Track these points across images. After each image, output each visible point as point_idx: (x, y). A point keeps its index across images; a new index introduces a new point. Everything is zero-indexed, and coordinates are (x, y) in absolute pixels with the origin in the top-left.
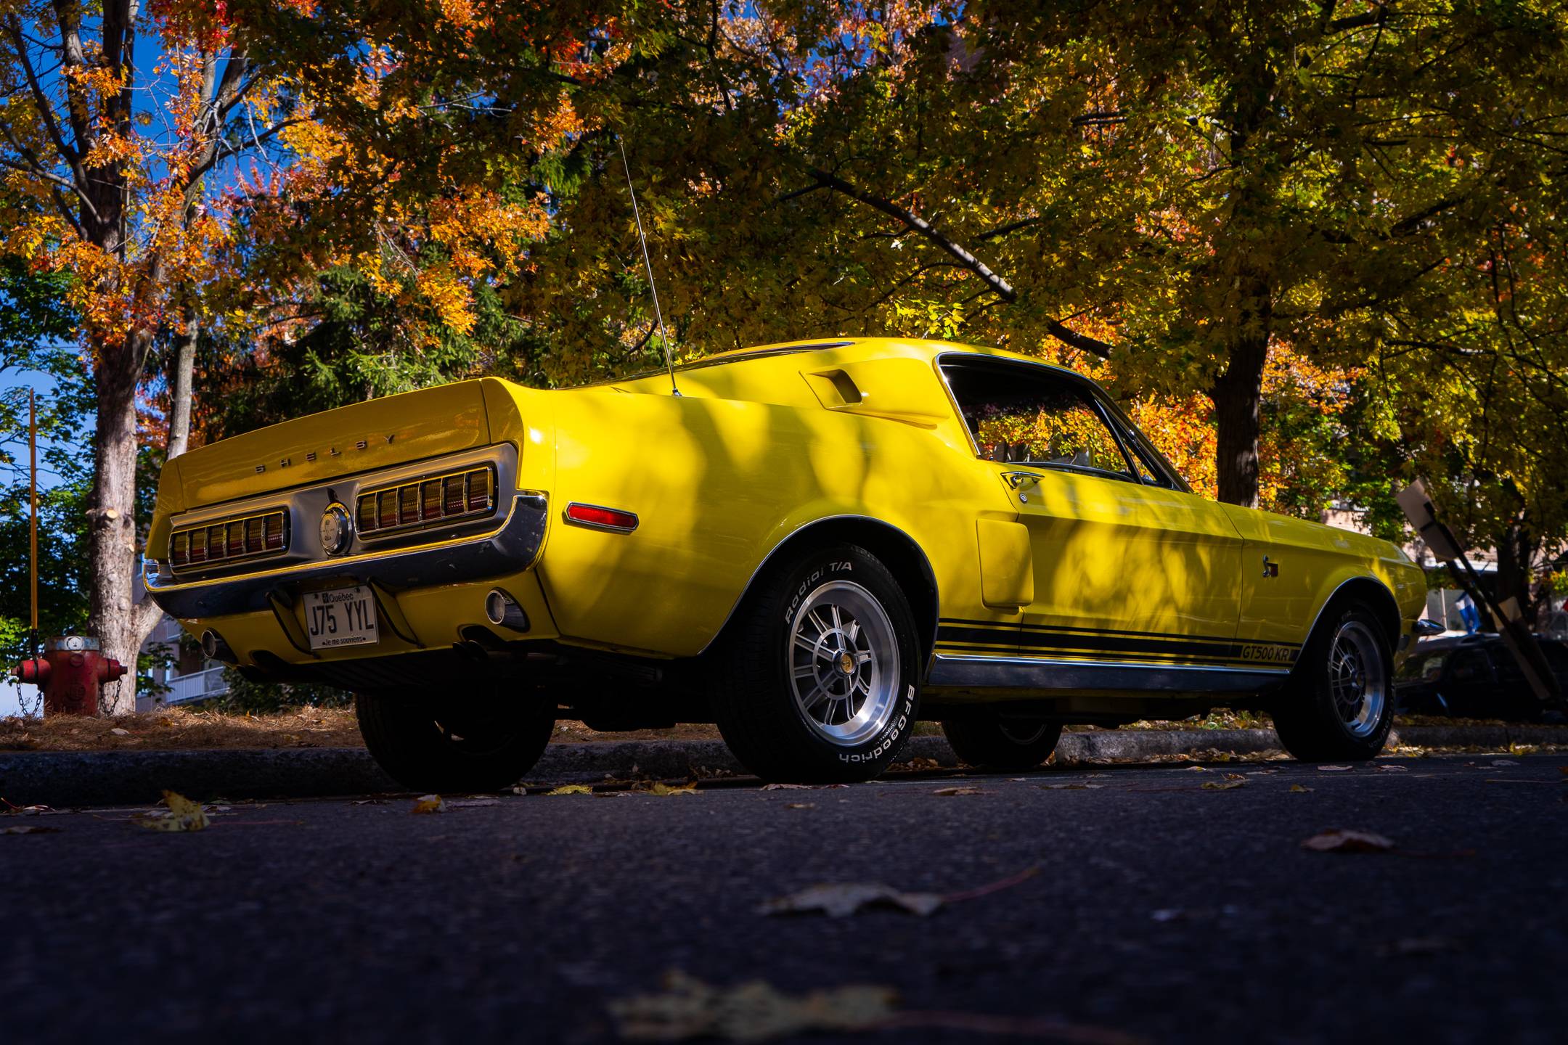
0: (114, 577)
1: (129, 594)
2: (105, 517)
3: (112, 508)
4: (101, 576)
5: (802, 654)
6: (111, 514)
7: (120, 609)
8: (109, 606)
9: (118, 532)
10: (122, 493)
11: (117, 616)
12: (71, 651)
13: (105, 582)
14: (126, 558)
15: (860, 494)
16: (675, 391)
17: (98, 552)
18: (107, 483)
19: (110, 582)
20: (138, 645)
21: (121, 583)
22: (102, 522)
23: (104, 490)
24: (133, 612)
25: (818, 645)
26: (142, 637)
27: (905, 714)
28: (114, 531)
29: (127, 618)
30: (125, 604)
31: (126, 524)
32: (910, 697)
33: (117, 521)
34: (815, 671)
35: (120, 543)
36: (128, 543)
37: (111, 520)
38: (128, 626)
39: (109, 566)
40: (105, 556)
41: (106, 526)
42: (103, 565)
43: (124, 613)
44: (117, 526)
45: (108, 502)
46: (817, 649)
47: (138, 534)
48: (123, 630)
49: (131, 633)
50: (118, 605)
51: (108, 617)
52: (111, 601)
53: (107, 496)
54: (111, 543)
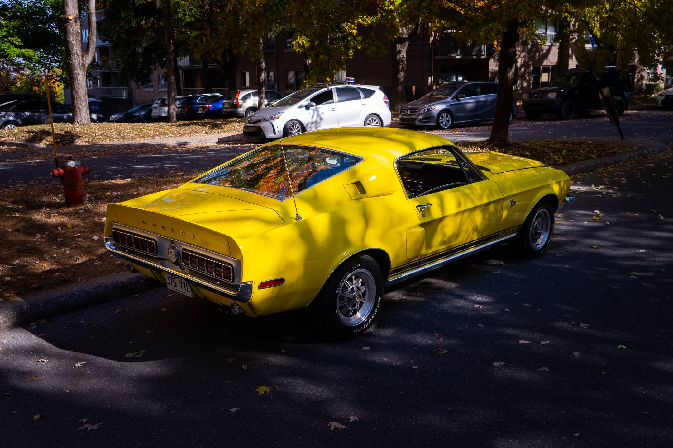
0: (74, 42)
1: (80, 49)
2: (68, 19)
3: (70, 15)
4: (69, 42)
5: (342, 298)
6: (70, 17)
7: (77, 55)
8: (73, 54)
9: (73, 24)
10: (73, 8)
11: (76, 57)
12: (70, 166)
13: (71, 44)
14: (78, 35)
15: (363, 239)
16: (297, 214)
17: (67, 33)
18: (67, 4)
19: (73, 44)
20: (86, 68)
21: (77, 45)
22: (67, 20)
23: (66, 7)
24: (83, 56)
25: (347, 293)
26: (87, 66)
27: (377, 308)
28: (72, 24)
29: (80, 58)
30: (79, 53)
31: (76, 21)
32: (379, 301)
33: (73, 20)
34: (346, 302)
35: (75, 28)
36: (78, 29)
37: (70, 20)
38: (81, 61)
39: (72, 38)
40: (70, 34)
41: (68, 22)
42: (69, 38)
43: (79, 56)
44: (73, 22)
45: (68, 12)
46: (347, 295)
47: (81, 25)
48: (79, 63)
49: (83, 64)
50: (77, 53)
51: (73, 58)
52: (74, 52)
53: (68, 10)
54: (71, 29)
